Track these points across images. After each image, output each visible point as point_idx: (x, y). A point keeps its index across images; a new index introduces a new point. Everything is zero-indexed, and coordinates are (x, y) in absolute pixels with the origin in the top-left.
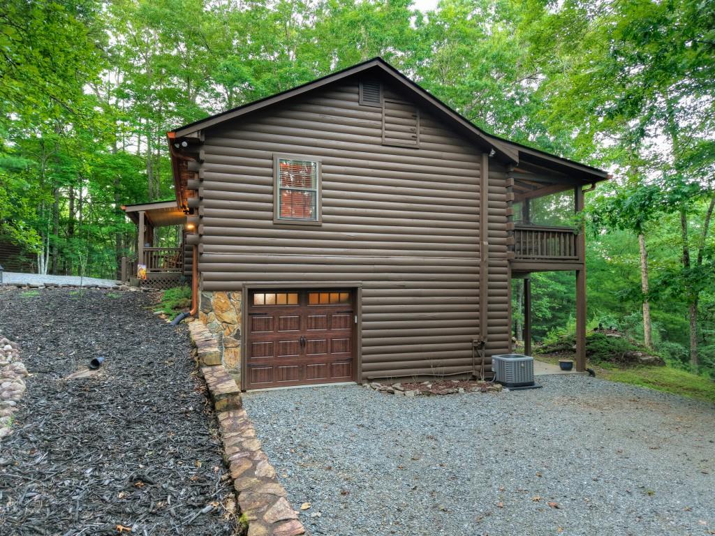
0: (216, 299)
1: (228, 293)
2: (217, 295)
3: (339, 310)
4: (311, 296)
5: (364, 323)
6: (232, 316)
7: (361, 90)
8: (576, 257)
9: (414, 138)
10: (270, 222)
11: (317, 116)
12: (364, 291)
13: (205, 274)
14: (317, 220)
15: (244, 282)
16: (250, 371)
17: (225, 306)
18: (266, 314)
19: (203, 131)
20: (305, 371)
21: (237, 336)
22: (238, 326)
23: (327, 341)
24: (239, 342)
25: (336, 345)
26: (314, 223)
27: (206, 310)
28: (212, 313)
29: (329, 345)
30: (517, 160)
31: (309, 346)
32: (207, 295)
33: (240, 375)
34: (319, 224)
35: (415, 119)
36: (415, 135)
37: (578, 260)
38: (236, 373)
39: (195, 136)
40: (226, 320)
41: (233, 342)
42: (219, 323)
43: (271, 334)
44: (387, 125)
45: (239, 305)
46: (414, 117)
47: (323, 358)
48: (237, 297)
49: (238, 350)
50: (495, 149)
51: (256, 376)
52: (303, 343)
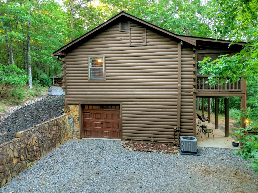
1: (75, 105)
2: (72, 106)
3: (115, 112)
4: (105, 107)
5: (123, 118)
6: (77, 113)
7: (120, 25)
8: (240, 90)
9: (144, 42)
10: (87, 81)
11: (103, 39)
12: (123, 105)
14: (104, 79)
15: (80, 102)
16: (84, 132)
17: (74, 110)
18: (89, 112)
20: (103, 133)
21: (78, 120)
22: (78, 116)
23: (111, 123)
24: (79, 122)
25: (114, 125)
26: (103, 80)
27: (68, 111)
28: (70, 112)
29: (112, 125)
31: (105, 125)
32: (69, 106)
33: (79, 133)
34: (105, 80)
35: (145, 33)
36: (144, 40)
37: (241, 91)
38: (78, 132)
39: (60, 54)
40: (75, 114)
41: (77, 122)
42: (73, 115)
43: (91, 119)
44: (132, 38)
45: (78, 109)
47: (110, 130)
48: (78, 107)
49: (79, 124)
50: (183, 41)
51: (87, 133)
52: (102, 124)
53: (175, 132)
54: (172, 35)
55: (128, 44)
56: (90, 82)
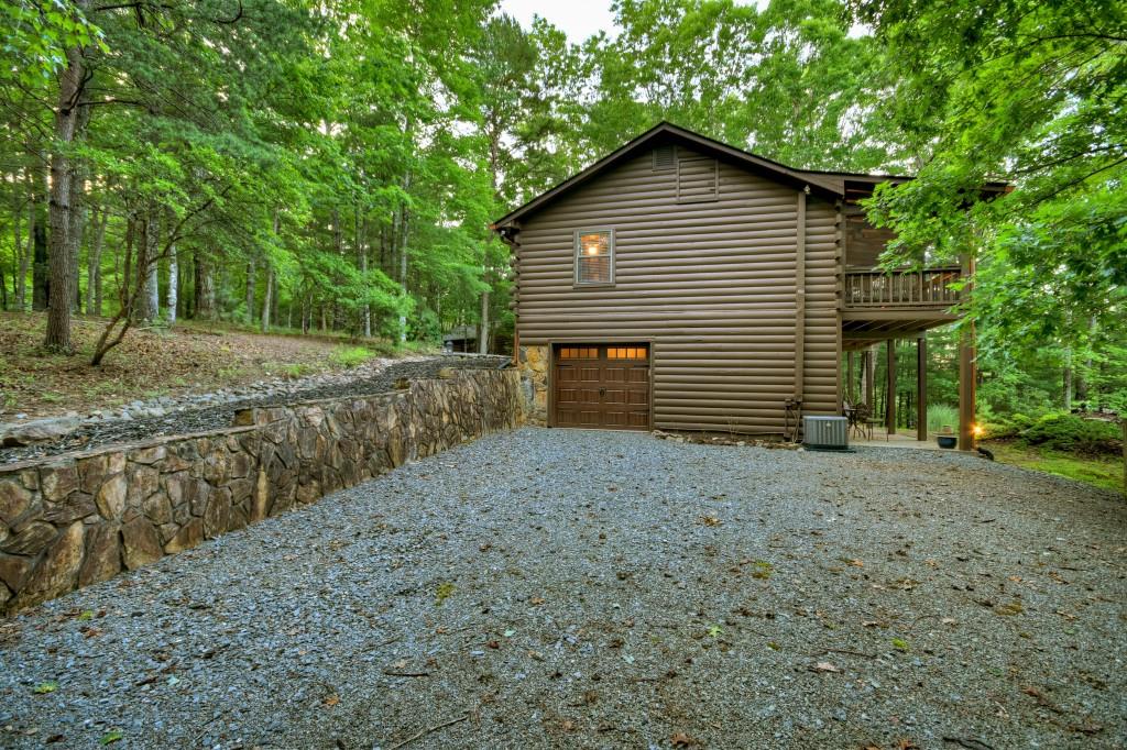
0: (530, 352)
1: (538, 347)
2: (531, 348)
3: (636, 364)
4: (609, 350)
5: (657, 377)
6: (541, 366)
7: (654, 156)
9: (713, 191)
10: (571, 287)
11: (612, 190)
12: (657, 345)
13: (521, 332)
14: (611, 282)
15: (549, 338)
16: (557, 413)
17: (536, 357)
18: (570, 366)
19: (516, 220)
20: (604, 417)
21: (544, 382)
22: (546, 374)
23: (624, 392)
24: (546, 387)
25: (632, 396)
26: (608, 285)
27: (523, 361)
28: (527, 363)
29: (626, 396)
30: (842, 192)
31: (608, 396)
32: (523, 348)
33: (546, 414)
34: (614, 284)
35: (714, 172)
36: (713, 188)
38: (544, 412)
39: (509, 225)
40: (537, 369)
41: (542, 387)
42: (532, 371)
43: (575, 383)
44: (682, 184)
45: (546, 358)
46: (713, 170)
47: (620, 408)
48: (545, 351)
49: (546, 393)
50: (811, 185)
51: (562, 417)
52: (602, 393)
53: (788, 408)
54: (784, 171)
55: (674, 199)
56: (576, 290)
